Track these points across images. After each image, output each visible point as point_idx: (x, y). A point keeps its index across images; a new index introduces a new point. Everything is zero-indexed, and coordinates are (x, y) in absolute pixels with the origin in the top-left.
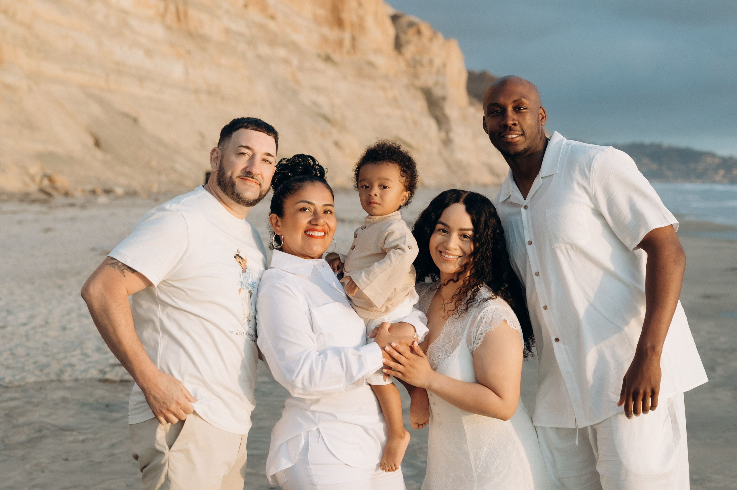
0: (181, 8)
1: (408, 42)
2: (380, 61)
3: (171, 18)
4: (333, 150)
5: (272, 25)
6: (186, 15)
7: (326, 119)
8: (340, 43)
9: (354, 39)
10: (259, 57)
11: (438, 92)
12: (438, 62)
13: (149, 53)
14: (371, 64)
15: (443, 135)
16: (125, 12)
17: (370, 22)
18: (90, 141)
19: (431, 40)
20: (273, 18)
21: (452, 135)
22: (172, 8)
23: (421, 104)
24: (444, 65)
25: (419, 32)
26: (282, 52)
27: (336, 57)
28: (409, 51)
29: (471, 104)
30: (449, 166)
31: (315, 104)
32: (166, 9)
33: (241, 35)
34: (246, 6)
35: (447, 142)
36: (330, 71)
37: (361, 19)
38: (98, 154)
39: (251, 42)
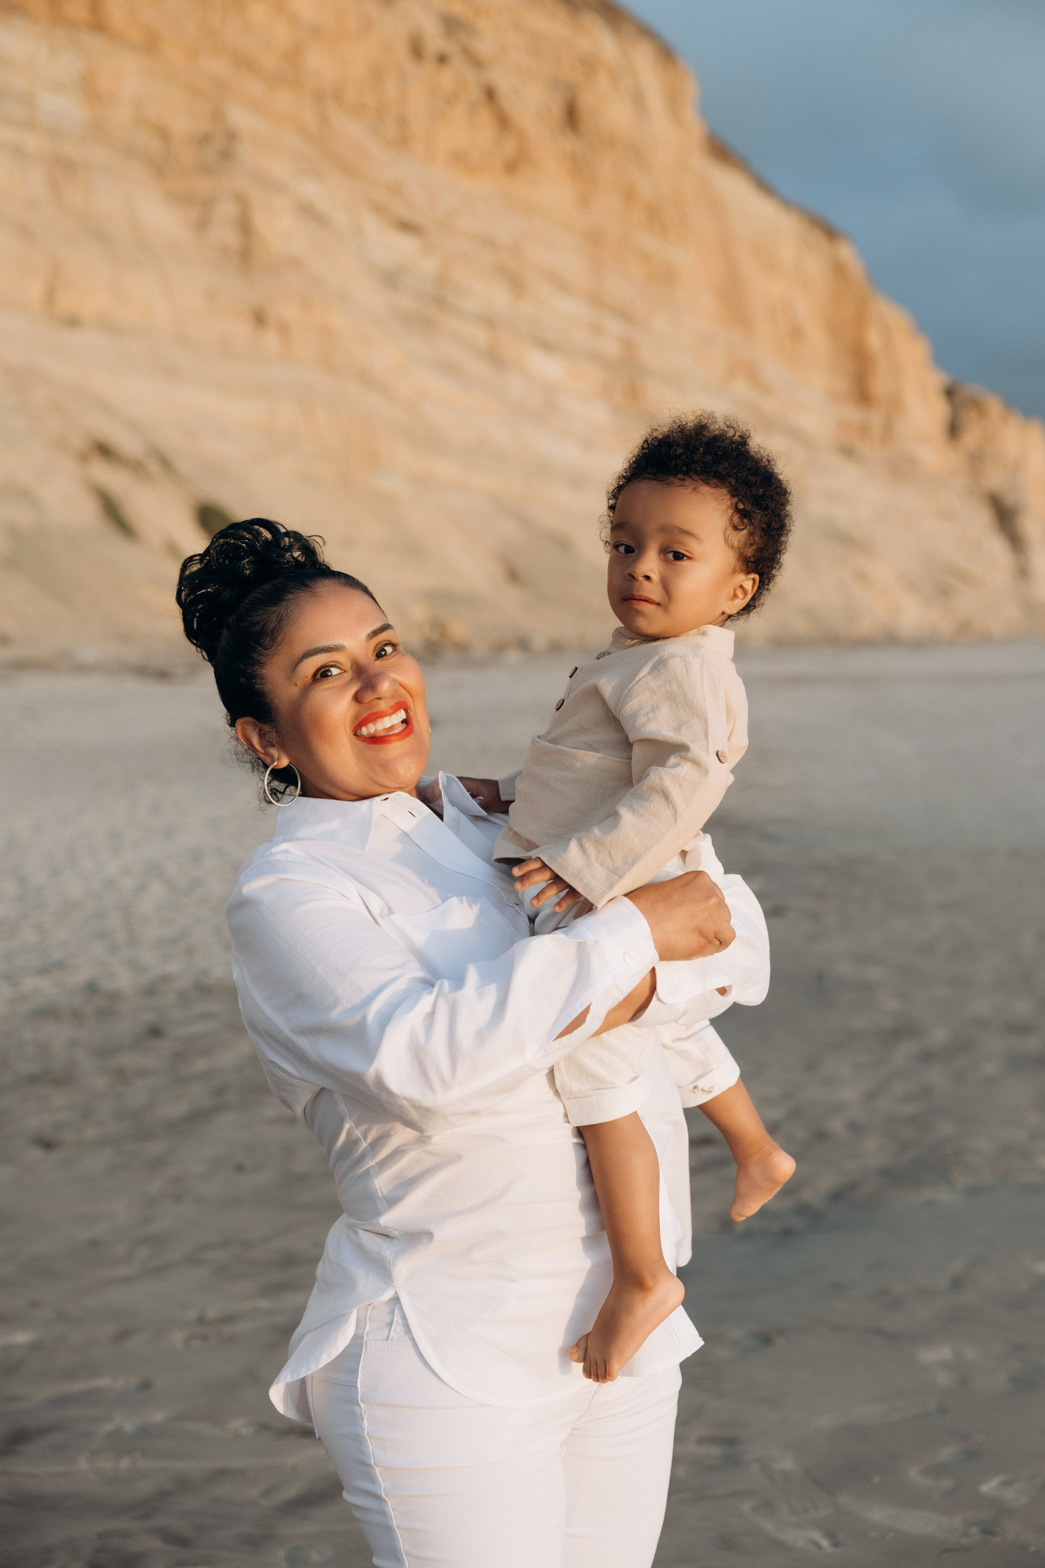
2: (924, 454)
5: (766, 403)
8: (866, 429)
9: (888, 422)
11: (1011, 499)
16: (550, 387)
18: (500, 573)
20: (767, 392)
22: (622, 380)
26: (782, 443)
27: (859, 448)
32: (613, 381)
36: (852, 470)
37: (898, 393)
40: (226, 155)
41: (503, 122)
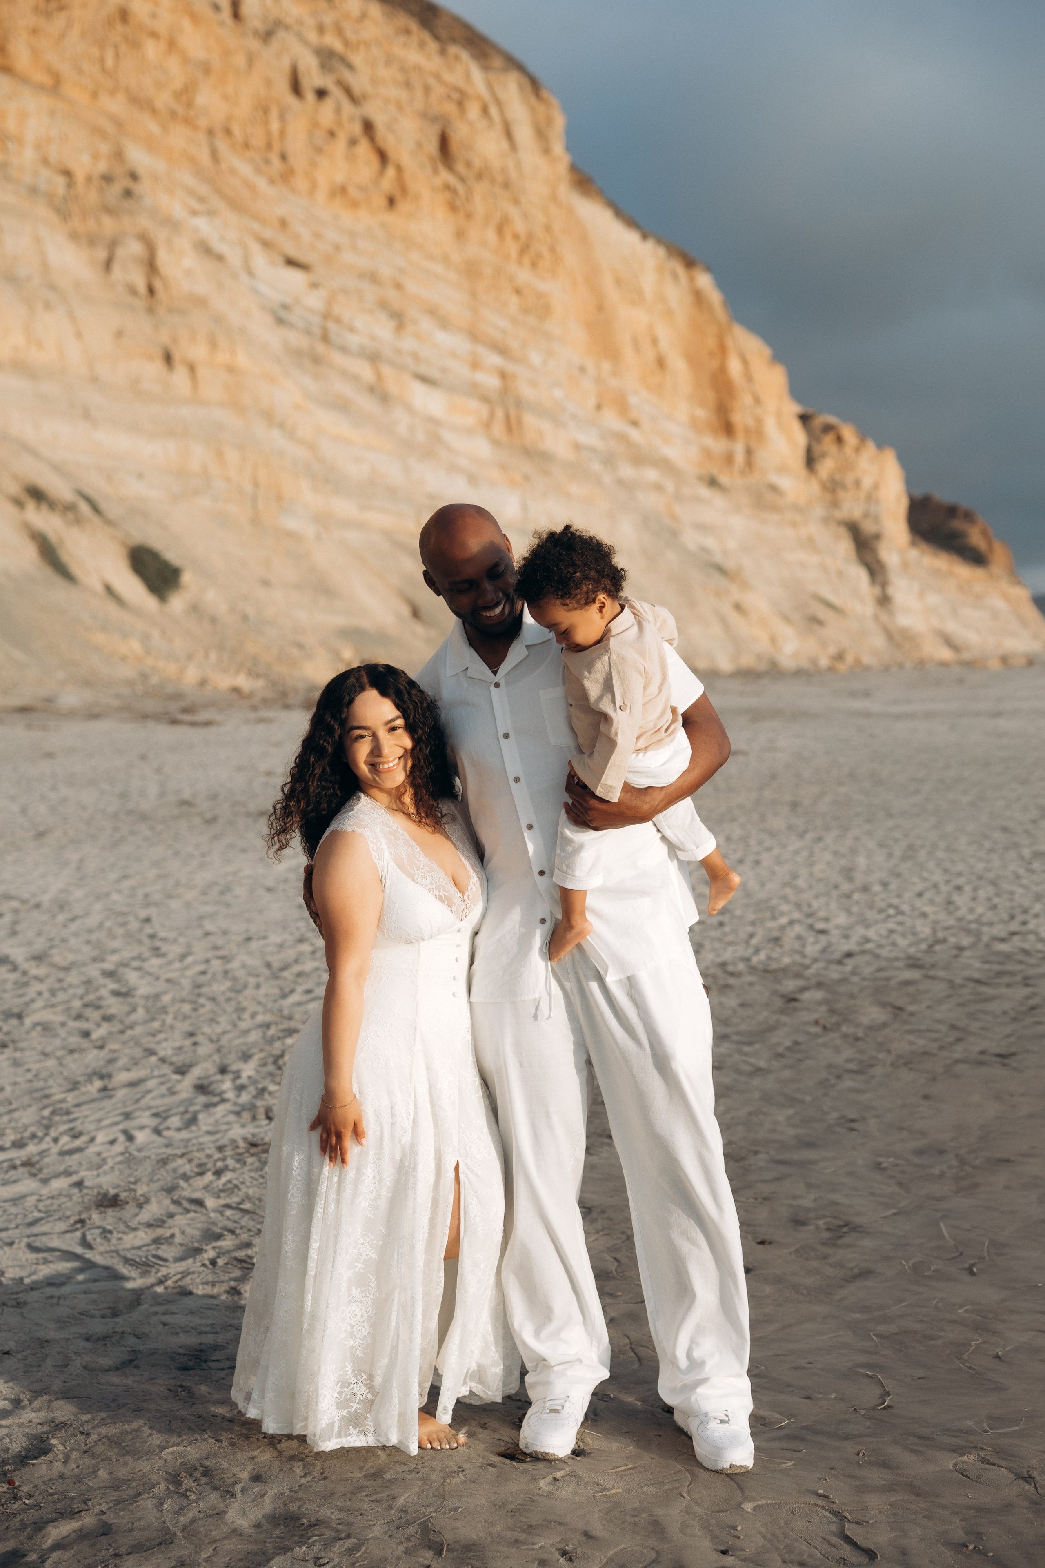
0: (513, 412)
1: (824, 455)
2: (786, 483)
3: (498, 429)
4: (733, 617)
5: (635, 434)
6: (520, 422)
7: (721, 570)
8: (729, 459)
9: (749, 452)
10: (620, 482)
11: (868, 527)
12: (867, 482)
13: (473, 480)
14: (774, 488)
15: (877, 590)
16: (433, 421)
17: (770, 426)
18: (406, 611)
19: (857, 450)
20: (635, 423)
21: (891, 591)
22: (500, 414)
23: (845, 546)
24: (876, 487)
25: (839, 440)
26: (651, 474)
27: (724, 479)
28: (826, 467)
29: (913, 544)
30: (890, 636)
31: (705, 550)
32: (492, 415)
33: (593, 450)
34: (599, 407)
35: (884, 601)
36: (718, 501)
37: (759, 421)
38: (419, 629)
39: (609, 461)
40: (128, 194)
41: (383, 156)
